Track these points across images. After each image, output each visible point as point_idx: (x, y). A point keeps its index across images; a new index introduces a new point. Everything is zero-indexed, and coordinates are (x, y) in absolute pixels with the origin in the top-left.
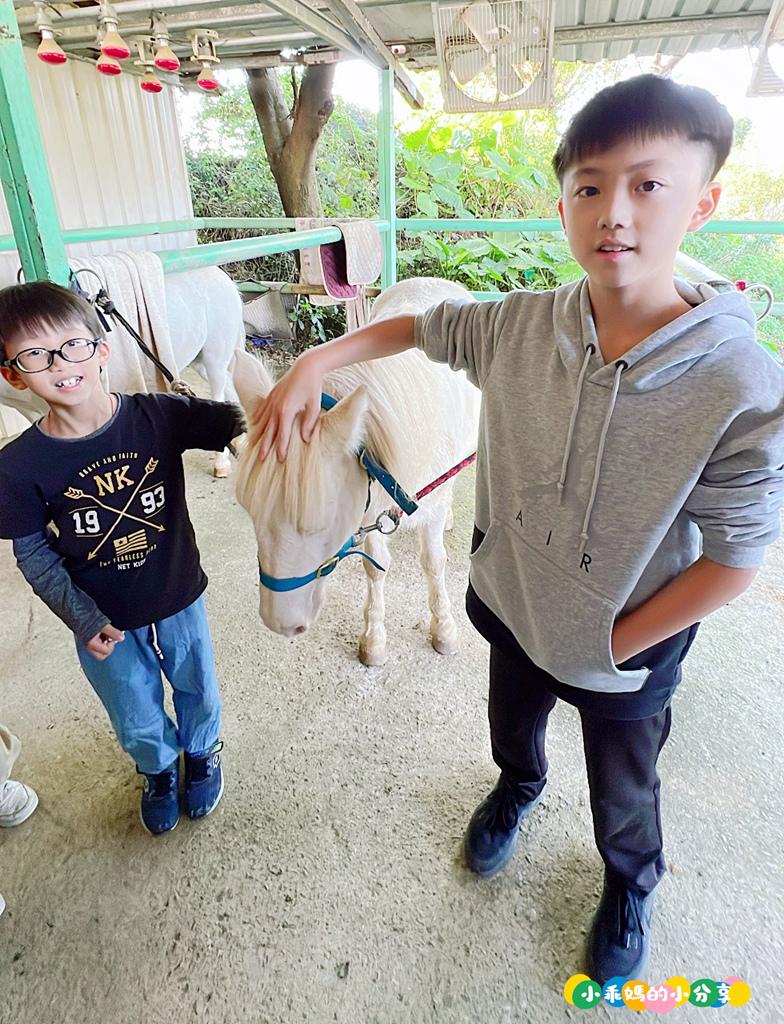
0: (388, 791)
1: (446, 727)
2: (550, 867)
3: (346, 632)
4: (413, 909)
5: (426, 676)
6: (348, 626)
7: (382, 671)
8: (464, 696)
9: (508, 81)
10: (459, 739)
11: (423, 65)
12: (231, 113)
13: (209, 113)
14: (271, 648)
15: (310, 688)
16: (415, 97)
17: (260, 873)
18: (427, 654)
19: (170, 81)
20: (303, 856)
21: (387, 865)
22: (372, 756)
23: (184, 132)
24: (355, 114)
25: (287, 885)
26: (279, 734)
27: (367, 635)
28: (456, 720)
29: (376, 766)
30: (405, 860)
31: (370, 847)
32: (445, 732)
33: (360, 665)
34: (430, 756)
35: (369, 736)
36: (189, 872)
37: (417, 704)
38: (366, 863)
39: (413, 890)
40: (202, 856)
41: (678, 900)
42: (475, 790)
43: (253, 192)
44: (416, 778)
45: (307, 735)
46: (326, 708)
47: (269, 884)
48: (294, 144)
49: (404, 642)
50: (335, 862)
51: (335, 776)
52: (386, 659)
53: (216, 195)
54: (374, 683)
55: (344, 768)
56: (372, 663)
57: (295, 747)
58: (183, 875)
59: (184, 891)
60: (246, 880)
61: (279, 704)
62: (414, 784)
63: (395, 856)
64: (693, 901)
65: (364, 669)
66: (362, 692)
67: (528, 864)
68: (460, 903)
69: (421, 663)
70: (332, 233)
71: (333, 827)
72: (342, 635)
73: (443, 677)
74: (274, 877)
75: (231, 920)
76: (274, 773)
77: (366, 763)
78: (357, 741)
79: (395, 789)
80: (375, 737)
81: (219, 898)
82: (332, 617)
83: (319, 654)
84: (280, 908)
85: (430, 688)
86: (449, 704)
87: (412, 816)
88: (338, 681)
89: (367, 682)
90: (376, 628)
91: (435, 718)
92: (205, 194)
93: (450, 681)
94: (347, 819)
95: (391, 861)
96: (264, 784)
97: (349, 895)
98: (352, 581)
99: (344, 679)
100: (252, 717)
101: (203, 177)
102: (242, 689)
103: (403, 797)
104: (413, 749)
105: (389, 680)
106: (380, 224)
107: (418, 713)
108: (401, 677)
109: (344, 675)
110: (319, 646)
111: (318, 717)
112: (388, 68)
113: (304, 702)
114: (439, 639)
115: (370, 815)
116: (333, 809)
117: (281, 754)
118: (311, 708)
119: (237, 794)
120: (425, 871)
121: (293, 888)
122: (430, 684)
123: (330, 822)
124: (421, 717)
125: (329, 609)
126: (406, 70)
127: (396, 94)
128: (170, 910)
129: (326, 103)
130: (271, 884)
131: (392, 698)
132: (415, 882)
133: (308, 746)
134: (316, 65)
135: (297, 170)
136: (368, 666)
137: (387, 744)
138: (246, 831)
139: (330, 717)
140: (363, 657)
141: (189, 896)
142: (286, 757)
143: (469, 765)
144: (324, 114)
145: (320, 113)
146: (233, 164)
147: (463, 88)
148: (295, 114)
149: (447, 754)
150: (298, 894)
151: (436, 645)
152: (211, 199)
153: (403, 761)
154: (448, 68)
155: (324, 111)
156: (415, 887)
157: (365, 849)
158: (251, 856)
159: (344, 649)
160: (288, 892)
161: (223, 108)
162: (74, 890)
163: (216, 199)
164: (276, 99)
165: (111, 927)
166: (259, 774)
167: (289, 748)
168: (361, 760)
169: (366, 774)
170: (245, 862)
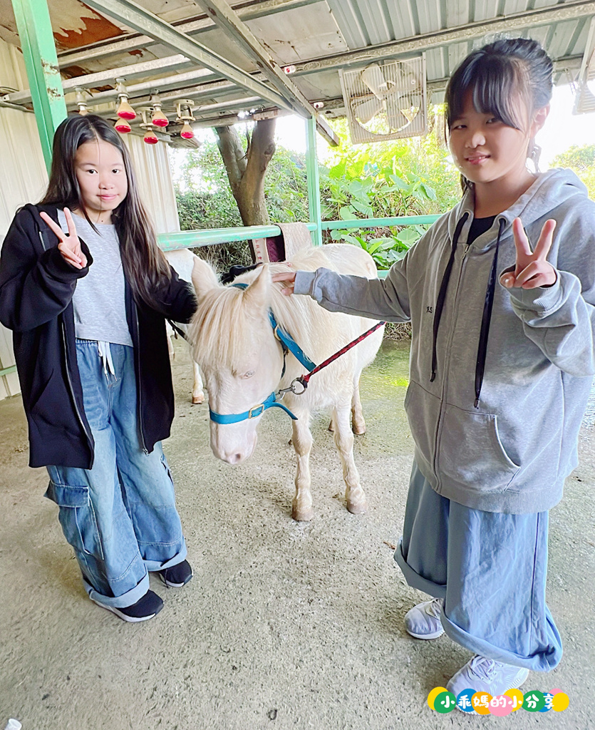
0: (310, 602)
1: (355, 561)
2: (432, 654)
3: (283, 500)
4: (326, 678)
5: (341, 528)
6: (285, 496)
7: (308, 525)
8: (370, 541)
9: (396, 118)
10: (365, 569)
11: (336, 115)
12: (207, 162)
13: (193, 164)
14: (228, 510)
15: (255, 535)
16: (333, 138)
17: (215, 651)
18: (343, 513)
19: (164, 140)
20: (246, 642)
21: (307, 649)
22: (299, 579)
23: (174, 178)
24: (293, 158)
25: (234, 659)
26: (232, 564)
27: (297, 498)
28: (363, 556)
29: (301, 585)
30: (321, 646)
31: (295, 637)
32: (354, 564)
33: (293, 520)
34: (342, 580)
35: (297, 566)
36: (165, 649)
37: (334, 546)
38: (292, 648)
39: (327, 666)
40: (174, 640)
41: (534, 679)
42: (376, 602)
43: (223, 214)
44: (332, 594)
45: (252, 564)
46: (267, 547)
47: (221, 659)
48: (248, 176)
49: (326, 506)
50: (269, 646)
51: (272, 591)
52: (312, 517)
53: (197, 218)
54: (302, 532)
55: (279, 586)
56: (301, 519)
57: (243, 572)
58: (160, 651)
59: (161, 660)
60: (205, 656)
61: (233, 544)
62: (330, 597)
63: (314, 643)
64: (546, 680)
65: (295, 523)
66: (293, 538)
67: (415, 652)
68: (362, 676)
69: (338, 520)
70: (274, 230)
71: (269, 624)
72: (280, 501)
73: (354, 529)
74: (225, 654)
75: (193, 680)
76: (227, 588)
77: (295, 583)
78: (288, 569)
79: (316, 600)
80: (302, 566)
81: (185, 666)
82: (273, 490)
83: (262, 513)
84: (229, 674)
85: (345, 536)
86: (358, 546)
87: (327, 618)
88: (276, 531)
89: (297, 532)
90: (304, 493)
91: (347, 555)
92: (189, 218)
93: (360, 531)
94: (279, 619)
95: (311, 647)
96: (220, 595)
97: (279, 667)
98: (289, 467)
99: (281, 529)
100: (213, 554)
101: (188, 206)
102: (207, 535)
103: (321, 606)
104: (330, 575)
105: (314, 530)
106: (310, 225)
107: (334, 551)
108: (323, 529)
109: (281, 526)
110: (263, 509)
111: (261, 553)
112: (312, 118)
113: (250, 544)
114: (352, 503)
115: (296, 616)
116: (269, 613)
117: (233, 577)
118: (255, 547)
119: (200, 601)
120: (336, 654)
121: (238, 661)
122: (344, 533)
123: (267, 621)
124: (337, 554)
125: (271, 485)
126: (326, 121)
127: (318, 136)
128: (151, 671)
129: (270, 146)
130: (223, 658)
131: (315, 542)
132: (329, 661)
133: (253, 571)
134: (262, 120)
135: (251, 193)
136: (298, 521)
137: (310, 571)
138: (206, 624)
139: (270, 553)
140: (294, 515)
141: (164, 663)
142: (237, 579)
143: (372, 586)
144: (269, 154)
145: (266, 153)
146: (208, 197)
147: (364, 126)
148: (248, 155)
149: (355, 578)
150: (242, 665)
151: (349, 507)
152: (193, 221)
153: (322, 582)
154: (353, 114)
155: (268, 151)
156: (328, 664)
157: (292, 638)
158: (209, 640)
159: (282, 510)
160: (235, 664)
161: (202, 160)
162: (86, 657)
163: (197, 221)
164: (236, 146)
165: (109, 680)
166: (216, 589)
167: (239, 573)
168: (291, 581)
169: (294, 590)
170: (204, 644)
